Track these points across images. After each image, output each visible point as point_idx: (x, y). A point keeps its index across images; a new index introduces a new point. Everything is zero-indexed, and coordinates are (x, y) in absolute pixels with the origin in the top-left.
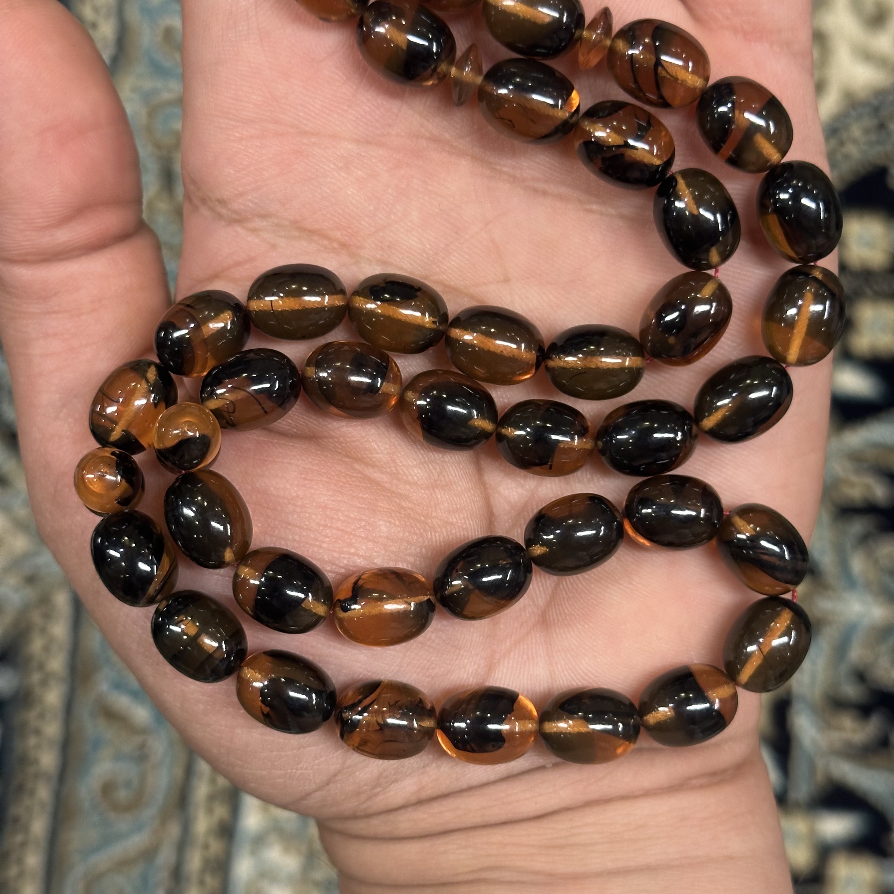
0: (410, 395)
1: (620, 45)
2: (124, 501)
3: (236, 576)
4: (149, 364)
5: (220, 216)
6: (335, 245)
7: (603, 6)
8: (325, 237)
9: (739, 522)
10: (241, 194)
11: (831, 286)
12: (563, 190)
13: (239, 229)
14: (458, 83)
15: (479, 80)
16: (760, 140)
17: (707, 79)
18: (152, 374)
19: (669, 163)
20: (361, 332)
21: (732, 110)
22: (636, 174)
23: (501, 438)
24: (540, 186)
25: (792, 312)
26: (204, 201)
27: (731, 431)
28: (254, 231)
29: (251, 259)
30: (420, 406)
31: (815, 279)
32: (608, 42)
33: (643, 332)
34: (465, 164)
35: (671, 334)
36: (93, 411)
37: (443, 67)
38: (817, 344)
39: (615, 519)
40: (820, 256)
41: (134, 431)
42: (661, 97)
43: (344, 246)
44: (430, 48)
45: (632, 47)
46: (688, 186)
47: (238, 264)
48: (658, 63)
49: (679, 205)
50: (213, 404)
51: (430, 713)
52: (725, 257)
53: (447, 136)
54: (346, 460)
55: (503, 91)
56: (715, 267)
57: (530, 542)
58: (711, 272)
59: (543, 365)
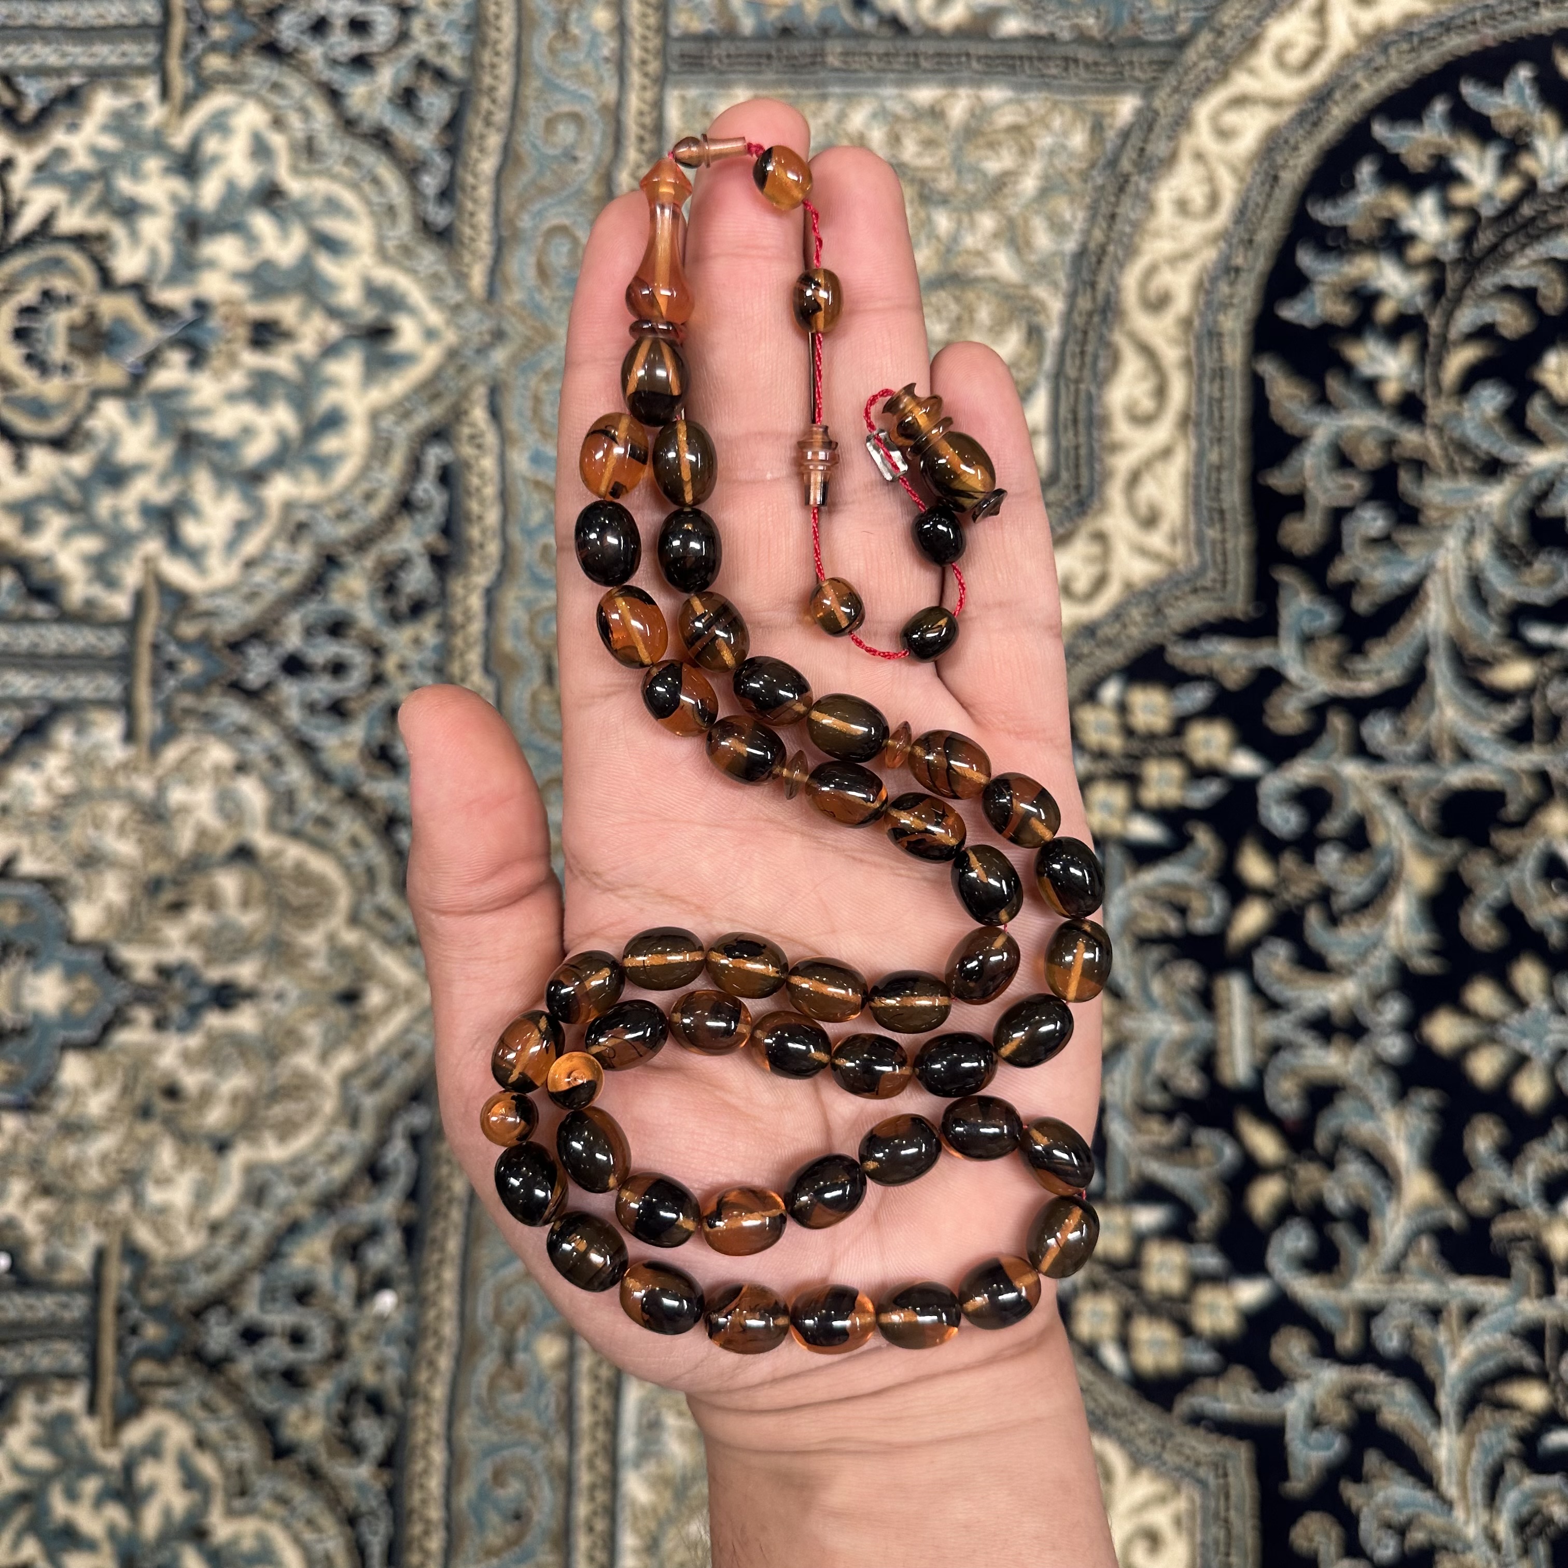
0: (759, 1034)
1: (919, 751)
2: (523, 1137)
3: (619, 1199)
4: (542, 1014)
5: (596, 886)
6: (692, 908)
7: (902, 721)
8: (684, 902)
9: (1036, 1134)
10: (614, 869)
11: (1099, 937)
12: (877, 859)
13: (612, 897)
14: (788, 780)
15: (806, 778)
16: (1034, 822)
17: (989, 775)
18: (543, 1024)
19: (962, 842)
20: (716, 981)
21: (1011, 801)
22: (937, 853)
23: (835, 1067)
24: (858, 855)
25: (1069, 958)
26: (583, 873)
27: (1025, 1059)
28: (625, 898)
29: (622, 921)
30: (768, 1044)
31: (1085, 932)
32: (909, 749)
33: (949, 976)
34: (796, 840)
35: (971, 980)
36: (495, 1054)
37: (777, 770)
38: (1093, 984)
39: (933, 1136)
40: (1089, 913)
41: (530, 1073)
42: (953, 791)
43: (699, 908)
44: (765, 757)
45: (928, 754)
46: (979, 860)
47: (612, 925)
48: (949, 765)
49: (973, 875)
50: (595, 1049)
51: (785, 1312)
52: (1012, 916)
53: (781, 818)
54: (709, 1088)
55: (825, 789)
56: (1005, 924)
57: (863, 1158)
58: (1002, 927)
59: (867, 1006)
